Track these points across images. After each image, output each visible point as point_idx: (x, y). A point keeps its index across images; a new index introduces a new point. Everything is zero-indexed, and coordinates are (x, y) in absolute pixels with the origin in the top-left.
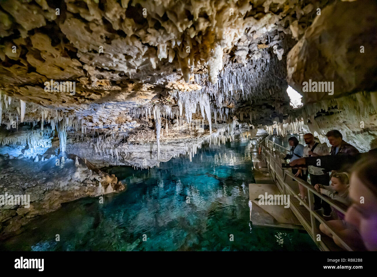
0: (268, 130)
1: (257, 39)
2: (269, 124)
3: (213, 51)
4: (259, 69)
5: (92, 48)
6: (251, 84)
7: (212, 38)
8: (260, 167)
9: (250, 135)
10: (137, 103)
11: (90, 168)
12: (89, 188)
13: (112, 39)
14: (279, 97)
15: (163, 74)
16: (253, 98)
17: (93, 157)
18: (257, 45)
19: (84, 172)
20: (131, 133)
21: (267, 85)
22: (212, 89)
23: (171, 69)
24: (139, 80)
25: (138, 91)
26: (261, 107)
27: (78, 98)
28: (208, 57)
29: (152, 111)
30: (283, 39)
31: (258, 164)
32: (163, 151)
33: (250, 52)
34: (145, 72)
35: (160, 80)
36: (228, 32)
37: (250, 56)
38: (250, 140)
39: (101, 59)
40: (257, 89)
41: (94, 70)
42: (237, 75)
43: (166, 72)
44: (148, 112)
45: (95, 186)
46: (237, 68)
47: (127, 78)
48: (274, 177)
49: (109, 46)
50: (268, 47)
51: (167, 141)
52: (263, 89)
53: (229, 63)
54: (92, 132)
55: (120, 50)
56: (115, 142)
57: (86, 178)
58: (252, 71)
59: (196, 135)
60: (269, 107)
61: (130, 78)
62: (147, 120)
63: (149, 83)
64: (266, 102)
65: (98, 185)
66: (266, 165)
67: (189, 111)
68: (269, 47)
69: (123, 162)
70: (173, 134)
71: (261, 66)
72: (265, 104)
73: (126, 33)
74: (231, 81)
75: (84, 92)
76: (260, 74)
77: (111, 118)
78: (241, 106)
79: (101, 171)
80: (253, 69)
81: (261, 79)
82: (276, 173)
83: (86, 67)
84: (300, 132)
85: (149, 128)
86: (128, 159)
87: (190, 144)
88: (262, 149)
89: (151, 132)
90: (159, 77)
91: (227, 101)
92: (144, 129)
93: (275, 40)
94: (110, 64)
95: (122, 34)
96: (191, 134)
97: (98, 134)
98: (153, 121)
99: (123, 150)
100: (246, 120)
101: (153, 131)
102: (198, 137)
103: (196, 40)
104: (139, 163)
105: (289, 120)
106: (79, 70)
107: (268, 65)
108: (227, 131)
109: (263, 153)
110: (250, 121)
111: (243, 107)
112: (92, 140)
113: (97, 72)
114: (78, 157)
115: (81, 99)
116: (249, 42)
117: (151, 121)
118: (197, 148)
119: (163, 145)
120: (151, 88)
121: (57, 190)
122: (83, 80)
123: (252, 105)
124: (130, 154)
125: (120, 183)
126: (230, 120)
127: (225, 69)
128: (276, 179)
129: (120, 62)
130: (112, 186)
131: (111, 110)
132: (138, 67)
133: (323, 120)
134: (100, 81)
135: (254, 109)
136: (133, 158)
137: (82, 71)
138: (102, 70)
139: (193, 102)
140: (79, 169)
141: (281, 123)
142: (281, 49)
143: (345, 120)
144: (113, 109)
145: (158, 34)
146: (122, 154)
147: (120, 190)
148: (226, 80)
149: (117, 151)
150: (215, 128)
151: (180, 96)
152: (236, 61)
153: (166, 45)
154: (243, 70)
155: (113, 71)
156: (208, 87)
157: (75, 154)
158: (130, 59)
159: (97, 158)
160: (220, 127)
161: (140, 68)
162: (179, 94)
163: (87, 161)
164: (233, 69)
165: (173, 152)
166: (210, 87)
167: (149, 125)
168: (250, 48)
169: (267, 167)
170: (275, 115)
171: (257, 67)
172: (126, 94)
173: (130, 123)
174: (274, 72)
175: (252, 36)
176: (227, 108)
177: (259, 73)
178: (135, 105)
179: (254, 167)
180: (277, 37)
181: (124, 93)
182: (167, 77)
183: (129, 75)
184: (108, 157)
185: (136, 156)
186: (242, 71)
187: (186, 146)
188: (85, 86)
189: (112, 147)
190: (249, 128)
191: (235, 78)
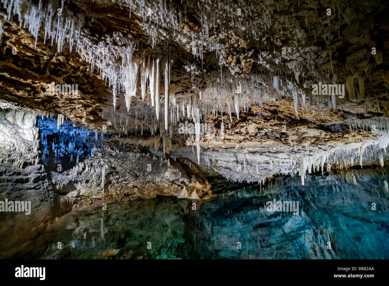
12: (174, 188)
19: (175, 173)
57: (175, 178)
104: (225, 173)
121: (153, 183)
124: (217, 161)
140: (169, 169)
185: (221, 165)
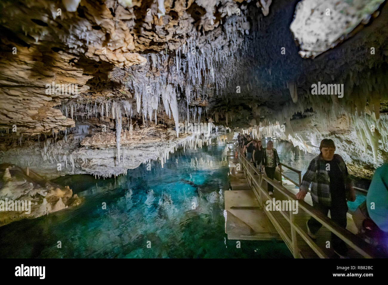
2: (245, 127)
8: (236, 173)
9: (227, 139)
14: (257, 96)
16: (229, 95)
17: (42, 166)
22: (176, 78)
26: (237, 108)
31: (235, 169)
32: (129, 157)
38: (227, 143)
45: (36, 204)
48: (250, 182)
51: (133, 146)
56: (70, 147)
59: (168, 138)
60: (246, 108)
64: (243, 102)
65: (42, 202)
67: (149, 107)
69: (84, 171)
70: (140, 137)
72: (242, 105)
78: (216, 106)
82: (253, 179)
84: (273, 135)
85: (111, 130)
86: (86, 167)
87: (162, 148)
88: (238, 153)
89: (110, 134)
96: (162, 137)
97: (46, 137)
98: (115, 121)
99: (79, 156)
100: (221, 122)
101: (114, 133)
102: (170, 141)
104: (100, 171)
105: (265, 123)
108: (203, 134)
110: (226, 124)
111: (219, 106)
112: (36, 144)
117: (112, 121)
118: (170, 153)
119: (129, 150)
123: (228, 104)
125: (76, 196)
126: (205, 122)
128: (252, 184)
130: (63, 201)
133: (297, 123)
135: (231, 109)
136: (93, 166)
141: (258, 125)
143: (317, 123)
146: (78, 161)
147: (74, 205)
149: (72, 158)
156: (171, 74)
159: (47, 167)
163: (31, 171)
165: (142, 158)
166: (173, 75)
167: (110, 126)
169: (243, 173)
170: (252, 117)
176: (200, 107)
179: (231, 173)
185: (96, 163)
187: (157, 150)
189: (65, 153)
190: (226, 131)
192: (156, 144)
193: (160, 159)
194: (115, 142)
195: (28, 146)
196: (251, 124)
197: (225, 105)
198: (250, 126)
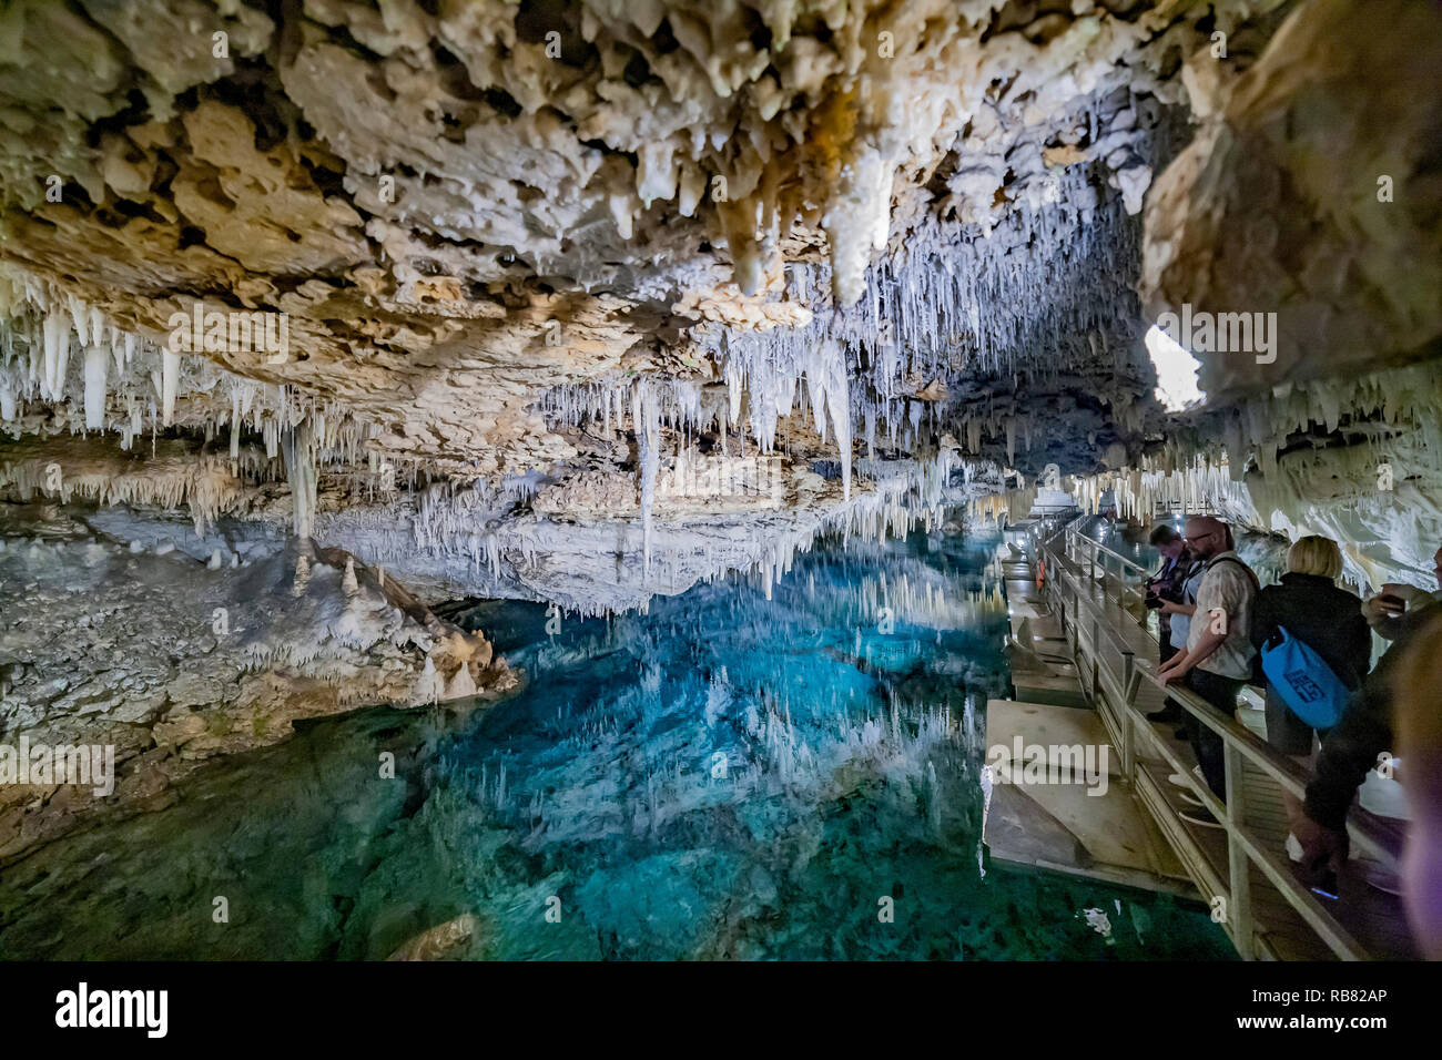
0: (1081, 496)
1: (1043, 124)
2: (1083, 470)
3: (851, 174)
4: (1047, 247)
5: (396, 159)
6: (1015, 308)
7: (845, 120)
8: (1036, 638)
9: (1005, 510)
10: (567, 369)
11: (396, 601)
12: (391, 673)
13: (469, 125)
14: (1129, 365)
15: (662, 261)
16: (1022, 363)
17: (409, 563)
18: (1041, 149)
19: (377, 615)
20: (548, 480)
21: (1080, 315)
22: (857, 326)
23: (692, 242)
24: (570, 280)
25: (572, 322)
26: (1052, 403)
27: (353, 344)
28: (831, 199)
29: (627, 401)
30: (1154, 126)
31: (1031, 624)
32: (664, 556)
33: (1010, 179)
34: (591, 251)
35: (653, 284)
36: (919, 98)
37: (1010, 194)
38: (1007, 528)
39: (431, 201)
40: (1041, 331)
41: (406, 240)
42: (958, 270)
43: (671, 251)
44: (612, 405)
45: (411, 668)
46: (956, 243)
47: (528, 272)
48: (1090, 682)
49: (458, 149)
50: (1087, 157)
51: (682, 518)
52: (1063, 330)
53: (925, 222)
54: (406, 470)
55: (496, 166)
56: (489, 513)
57: (380, 636)
58: (1021, 255)
59: (793, 499)
60: (1084, 402)
61: (539, 272)
62: (609, 435)
63: (612, 294)
64: (1074, 383)
65: (423, 667)
66: (1064, 629)
67: (767, 408)
68: (1092, 159)
69: (517, 589)
71: (1059, 237)
72: (1070, 392)
73: (519, 99)
74: (931, 296)
75: (374, 320)
76: (1052, 269)
77: (472, 420)
78: (971, 396)
79: (437, 615)
80: (1023, 247)
81: (1057, 292)
82: (1101, 667)
83: (377, 230)
84: (1212, 507)
85: (616, 464)
86: (535, 577)
87: (770, 531)
88: (1049, 568)
89: (620, 479)
90: (647, 270)
91: (918, 374)
92: (596, 468)
93: (1117, 131)
94: (463, 219)
95: (504, 104)
97: (429, 479)
98: (631, 437)
99: (516, 543)
100: (993, 449)
101: (632, 475)
102: (801, 508)
103: (784, 126)
104: (573, 593)
105: (1167, 460)
106: (352, 239)
107: (1085, 235)
108: (914, 491)
109: (1053, 585)
110: (1007, 457)
111: (983, 397)
112: (405, 498)
113: (419, 250)
114: (357, 560)
115: (363, 348)
116: (1008, 140)
117: (623, 437)
118: (796, 549)
119: (665, 533)
120: (619, 311)
121: (280, 674)
122: (366, 276)
123: (1018, 390)
124: (543, 557)
125: (501, 661)
126: (927, 447)
127: (911, 247)
128: (1098, 689)
129: (498, 213)
130: (471, 671)
131: (470, 392)
132: (567, 231)
133: (1317, 464)
134: (429, 281)
135: (1026, 409)
136: (553, 575)
137: (364, 244)
138: (436, 241)
139: (783, 370)
140: (356, 603)
141: (1134, 467)
142: (1141, 168)
143: (1418, 470)
144: (480, 389)
145: (637, 104)
146: (511, 557)
147: (500, 688)
148: (912, 288)
149: (493, 546)
150: (869, 478)
151: (731, 347)
152: (952, 216)
153: (670, 148)
154: (981, 253)
155: (476, 246)
156: (843, 315)
157: (345, 547)
158: (534, 201)
159: (421, 568)
160: (886, 473)
161: (575, 236)
162: (730, 338)
163: (388, 576)
164: (942, 246)
165: (701, 560)
166: (849, 317)
167: (614, 453)
168: (1009, 164)
169: (1064, 640)
170: (1109, 436)
171: (1037, 242)
172: (523, 333)
173: (541, 444)
174: (1111, 263)
175: (1017, 113)
176: (919, 400)
177: (1049, 263)
178: (558, 374)
179: (1015, 637)
180: (1126, 118)
181: (516, 330)
182: (679, 274)
183: (535, 263)
184: (462, 565)
185: (561, 568)
186: (977, 258)
187: (755, 539)
188: (374, 300)
189: (476, 531)
190: (1003, 482)
191: (950, 281)
192: (753, 519)
193: (761, 570)
194: (635, 506)
195: (385, 504)
196: (1104, 461)
197: (1006, 393)
198: (1102, 469)
